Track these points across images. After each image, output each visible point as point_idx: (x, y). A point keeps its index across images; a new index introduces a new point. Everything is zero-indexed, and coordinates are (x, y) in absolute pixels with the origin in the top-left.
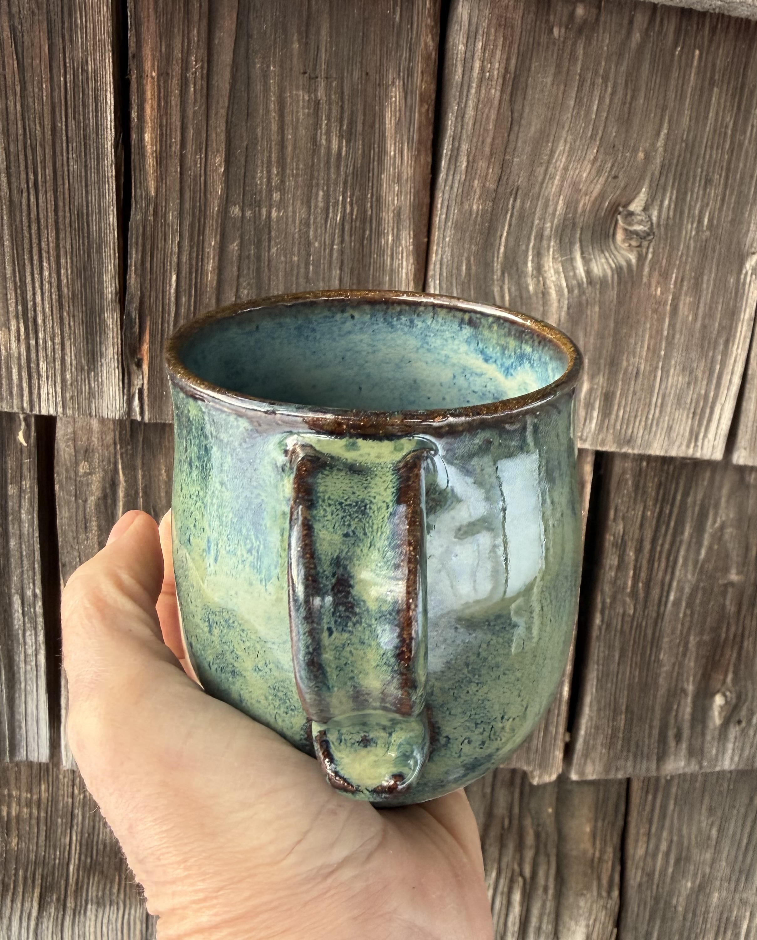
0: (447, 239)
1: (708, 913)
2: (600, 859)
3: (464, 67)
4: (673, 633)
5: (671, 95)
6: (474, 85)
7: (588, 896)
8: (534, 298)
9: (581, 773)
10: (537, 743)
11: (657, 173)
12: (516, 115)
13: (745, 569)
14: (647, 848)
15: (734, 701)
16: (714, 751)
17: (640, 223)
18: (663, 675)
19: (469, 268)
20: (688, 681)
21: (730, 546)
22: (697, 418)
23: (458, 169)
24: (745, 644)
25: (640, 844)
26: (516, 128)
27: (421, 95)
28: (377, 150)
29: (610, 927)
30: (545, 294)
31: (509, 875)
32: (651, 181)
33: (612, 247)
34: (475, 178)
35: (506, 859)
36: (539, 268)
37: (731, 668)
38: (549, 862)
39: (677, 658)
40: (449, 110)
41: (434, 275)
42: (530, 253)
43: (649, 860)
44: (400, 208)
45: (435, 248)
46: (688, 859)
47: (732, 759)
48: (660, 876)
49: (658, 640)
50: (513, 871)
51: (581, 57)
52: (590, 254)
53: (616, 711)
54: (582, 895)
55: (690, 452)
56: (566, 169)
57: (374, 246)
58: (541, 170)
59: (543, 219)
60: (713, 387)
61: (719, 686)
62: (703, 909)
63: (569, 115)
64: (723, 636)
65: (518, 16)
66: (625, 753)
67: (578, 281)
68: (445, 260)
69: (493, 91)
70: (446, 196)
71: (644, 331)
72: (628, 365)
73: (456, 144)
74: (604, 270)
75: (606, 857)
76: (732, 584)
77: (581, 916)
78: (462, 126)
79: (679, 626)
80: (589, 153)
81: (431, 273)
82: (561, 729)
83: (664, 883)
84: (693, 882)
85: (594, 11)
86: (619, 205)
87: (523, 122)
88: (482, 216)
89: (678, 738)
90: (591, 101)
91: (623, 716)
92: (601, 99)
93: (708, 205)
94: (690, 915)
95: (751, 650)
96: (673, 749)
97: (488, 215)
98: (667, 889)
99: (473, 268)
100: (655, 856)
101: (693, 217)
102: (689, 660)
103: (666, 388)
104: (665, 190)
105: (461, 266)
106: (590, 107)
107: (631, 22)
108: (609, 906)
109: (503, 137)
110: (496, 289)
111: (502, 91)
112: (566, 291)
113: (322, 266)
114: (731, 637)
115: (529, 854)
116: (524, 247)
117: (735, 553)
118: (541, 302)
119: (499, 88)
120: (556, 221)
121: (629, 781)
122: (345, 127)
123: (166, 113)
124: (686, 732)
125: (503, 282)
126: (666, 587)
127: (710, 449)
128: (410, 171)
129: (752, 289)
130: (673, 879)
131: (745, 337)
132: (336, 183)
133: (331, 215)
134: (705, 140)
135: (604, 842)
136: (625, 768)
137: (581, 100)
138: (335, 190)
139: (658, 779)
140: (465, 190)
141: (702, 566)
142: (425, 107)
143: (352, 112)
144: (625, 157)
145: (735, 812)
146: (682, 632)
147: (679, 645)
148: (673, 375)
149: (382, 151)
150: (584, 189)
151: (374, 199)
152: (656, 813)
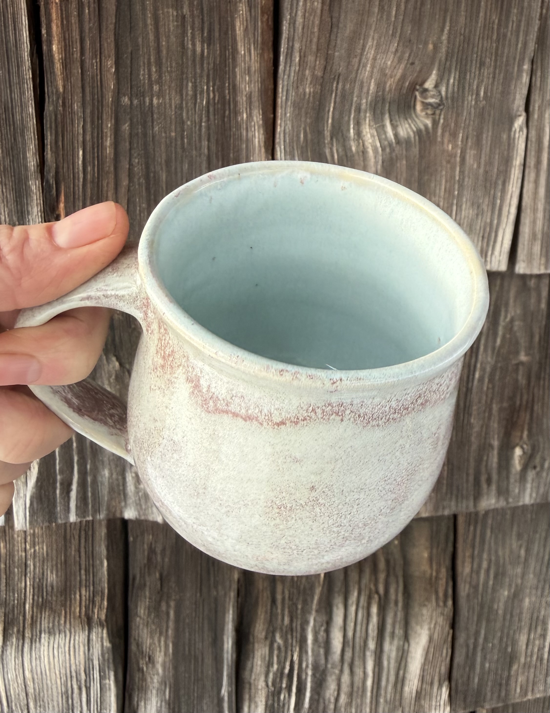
0: (288, 115)
1: (522, 614)
2: (437, 578)
4: (480, 402)
7: (429, 606)
8: (356, 157)
11: (443, 59)
12: (334, 20)
13: (531, 352)
14: (472, 567)
15: (530, 452)
16: (517, 490)
17: (433, 97)
18: (474, 435)
19: (305, 136)
20: (494, 439)
21: (519, 335)
22: (485, 239)
23: (293, 63)
24: (536, 408)
25: (466, 564)
26: (335, 30)
27: (262, 8)
28: (231, 50)
29: (446, 630)
30: (364, 152)
31: (367, 593)
32: (439, 64)
33: (413, 115)
34: (306, 69)
35: (364, 582)
36: (359, 134)
37: (526, 427)
38: (397, 582)
39: (484, 421)
40: (284, 19)
41: (280, 143)
42: (352, 122)
43: (474, 576)
44: (251, 93)
45: (279, 122)
46: (504, 574)
47: (531, 495)
48: (483, 587)
49: (469, 407)
50: (370, 590)
52: (396, 121)
54: (424, 605)
56: (375, 59)
57: (233, 123)
58: (355, 61)
59: (360, 97)
60: (496, 216)
61: (517, 441)
63: (375, 19)
64: (518, 403)
66: (449, 496)
67: (388, 142)
68: (287, 131)
70: (286, 83)
71: (441, 177)
73: (291, 44)
74: (408, 133)
75: (440, 576)
76: (522, 363)
77: (424, 621)
78: (294, 30)
79: (484, 397)
80: (391, 46)
81: (277, 140)
83: (487, 593)
84: (509, 591)
86: (416, 84)
87: (341, 25)
88: (313, 96)
89: (489, 481)
90: (390, 7)
91: (446, 468)
92: (398, 7)
93: (482, 81)
94: (508, 617)
95: (540, 412)
96: (485, 490)
97: (318, 96)
98: (489, 597)
99: (309, 135)
100: (478, 573)
101: (472, 90)
102: (493, 422)
104: (450, 70)
105: (300, 133)
106: (390, 12)
108: (445, 613)
109: (326, 37)
110: (327, 151)
111: (323, 4)
112: (380, 149)
113: (194, 139)
114: (524, 403)
115: (382, 576)
116: (346, 118)
117: (523, 340)
118: (362, 159)
119: (320, 1)
120: (370, 98)
121: (455, 517)
122: (205, 35)
123: (68, 30)
124: (495, 477)
125: (332, 145)
126: (472, 368)
127: (497, 263)
128: (257, 65)
129: (520, 142)
130: (494, 590)
131: (518, 178)
132: (201, 77)
133: (198, 100)
134: (478, 33)
135: (439, 565)
136: (450, 507)
137: (383, 8)
138: (201, 82)
139: (477, 514)
140: (299, 77)
141: (499, 351)
142: (266, 17)
143: (210, 23)
144: (419, 48)
145: (538, 536)
146: (486, 402)
147: (484, 412)
148: (466, 209)
149: (235, 51)
150: (390, 73)
151: (231, 87)
152: (478, 540)
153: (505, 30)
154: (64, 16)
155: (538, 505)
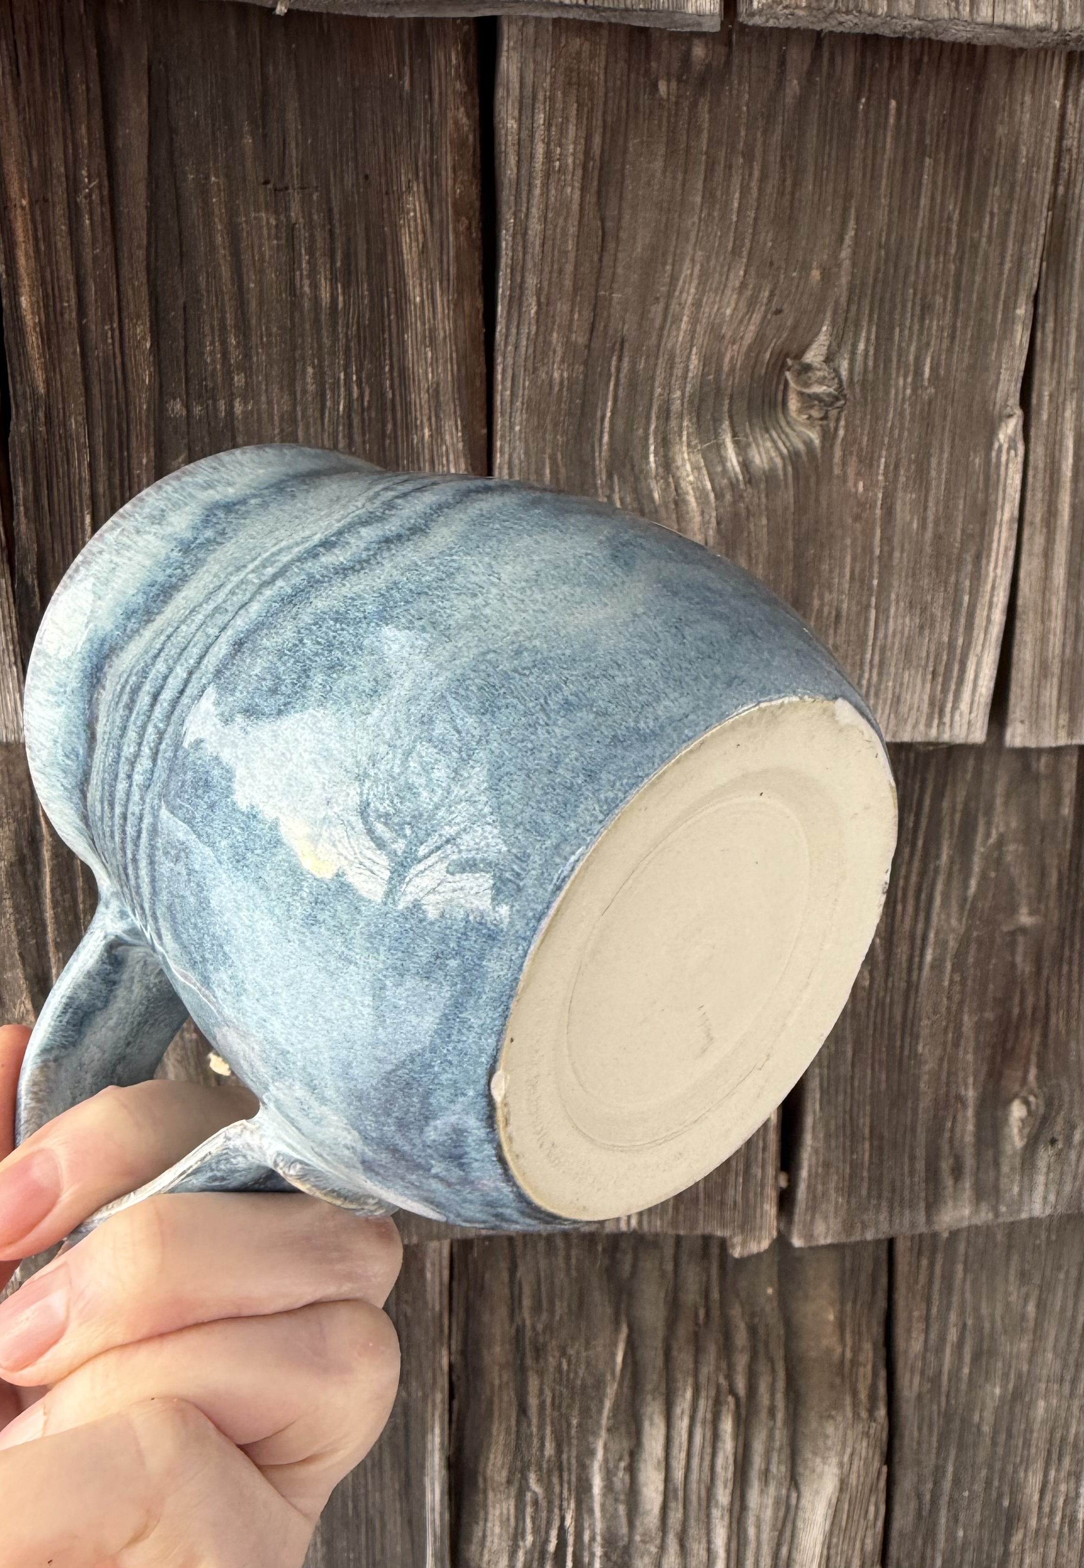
0: (517, 429)
1: (1032, 1432)
2: (854, 1363)
3: (519, 155)
4: (935, 1012)
5: (857, 174)
6: (538, 182)
7: (839, 1418)
8: (663, 512)
9: (809, 1236)
10: (734, 1193)
11: (843, 300)
12: (609, 224)
13: (1042, 907)
14: (926, 1341)
15: (1042, 1110)
16: (1016, 1189)
17: (821, 381)
18: (926, 1077)
19: (555, 472)
20: (966, 1085)
21: (1015, 871)
22: (940, 679)
23: (525, 317)
24: (1053, 1020)
25: (914, 1335)
26: (611, 245)
27: (455, 204)
28: (393, 296)
29: (876, 1464)
30: (679, 502)
31: (713, 1393)
32: (835, 312)
33: (783, 423)
34: (552, 330)
35: (705, 1371)
36: (667, 464)
37: (1034, 1059)
38: (773, 1371)
39: (945, 1050)
40: (503, 226)
42: (651, 440)
43: (931, 1357)
44: (438, 385)
45: (498, 444)
46: (992, 1353)
47: (1045, 1198)
48: (950, 1380)
49: (913, 1024)
50: (718, 1387)
51: (706, 125)
52: (746, 436)
53: (854, 1137)
54: (830, 1417)
55: (933, 733)
56: (698, 304)
57: (402, 448)
58: (657, 310)
59: (668, 386)
60: (961, 630)
61: (1016, 1088)
62: (1023, 1426)
63: (696, 219)
64: (1016, 1011)
65: (598, 68)
66: (874, 1202)
67: (729, 479)
68: (516, 462)
69: (569, 190)
70: (510, 362)
71: (843, 549)
72: (822, 605)
73: (519, 280)
74: (771, 459)
75: (862, 1358)
76: (1023, 930)
77: (829, 1449)
78: (525, 247)
79: (945, 1001)
80: (732, 276)
82: (771, 1171)
83: (958, 1390)
84: (1004, 1387)
85: (722, 50)
86: (787, 355)
87: (623, 235)
88: (569, 389)
89: (957, 1172)
90: (727, 191)
91: (867, 1145)
92: (745, 190)
93: (928, 344)
94: (1003, 1437)
95: (1063, 1028)
96: (949, 1190)
97: (579, 388)
98: (962, 1400)
99: (563, 471)
100: (939, 1351)
101: (907, 365)
102: (966, 1052)
103: (886, 636)
104: (857, 324)
105: (543, 467)
106: (727, 204)
107: (782, 63)
108: (872, 1431)
109: (592, 261)
111: (583, 189)
112: (712, 496)
114: (1029, 1012)
115: (741, 1361)
116: (640, 433)
117: (1024, 882)
118: (674, 516)
119: (577, 185)
120: (689, 388)
121: (891, 1243)
122: (338, 264)
123: (50, 262)
124: (969, 1162)
125: (612, 489)
126: (918, 942)
127: (965, 726)
128: (449, 326)
129: (1010, 472)
130: (972, 1384)
131: (1006, 549)
132: (333, 353)
133: (328, 403)
134: (916, 243)
135: (857, 1334)
136: (877, 1223)
137: (712, 195)
138: (332, 364)
139: (935, 1235)
140: (539, 350)
141: (973, 907)
142: (465, 221)
143: (349, 240)
144: (792, 279)
145: (1062, 1276)
146: (948, 1009)
147: (946, 1029)
148: (896, 617)
149: (402, 296)
150: (730, 334)
151: (395, 374)
152: (937, 1286)
153: (976, 235)
154: (40, 234)
155: (1061, 1217)
